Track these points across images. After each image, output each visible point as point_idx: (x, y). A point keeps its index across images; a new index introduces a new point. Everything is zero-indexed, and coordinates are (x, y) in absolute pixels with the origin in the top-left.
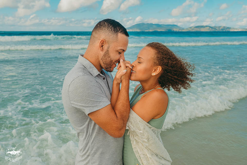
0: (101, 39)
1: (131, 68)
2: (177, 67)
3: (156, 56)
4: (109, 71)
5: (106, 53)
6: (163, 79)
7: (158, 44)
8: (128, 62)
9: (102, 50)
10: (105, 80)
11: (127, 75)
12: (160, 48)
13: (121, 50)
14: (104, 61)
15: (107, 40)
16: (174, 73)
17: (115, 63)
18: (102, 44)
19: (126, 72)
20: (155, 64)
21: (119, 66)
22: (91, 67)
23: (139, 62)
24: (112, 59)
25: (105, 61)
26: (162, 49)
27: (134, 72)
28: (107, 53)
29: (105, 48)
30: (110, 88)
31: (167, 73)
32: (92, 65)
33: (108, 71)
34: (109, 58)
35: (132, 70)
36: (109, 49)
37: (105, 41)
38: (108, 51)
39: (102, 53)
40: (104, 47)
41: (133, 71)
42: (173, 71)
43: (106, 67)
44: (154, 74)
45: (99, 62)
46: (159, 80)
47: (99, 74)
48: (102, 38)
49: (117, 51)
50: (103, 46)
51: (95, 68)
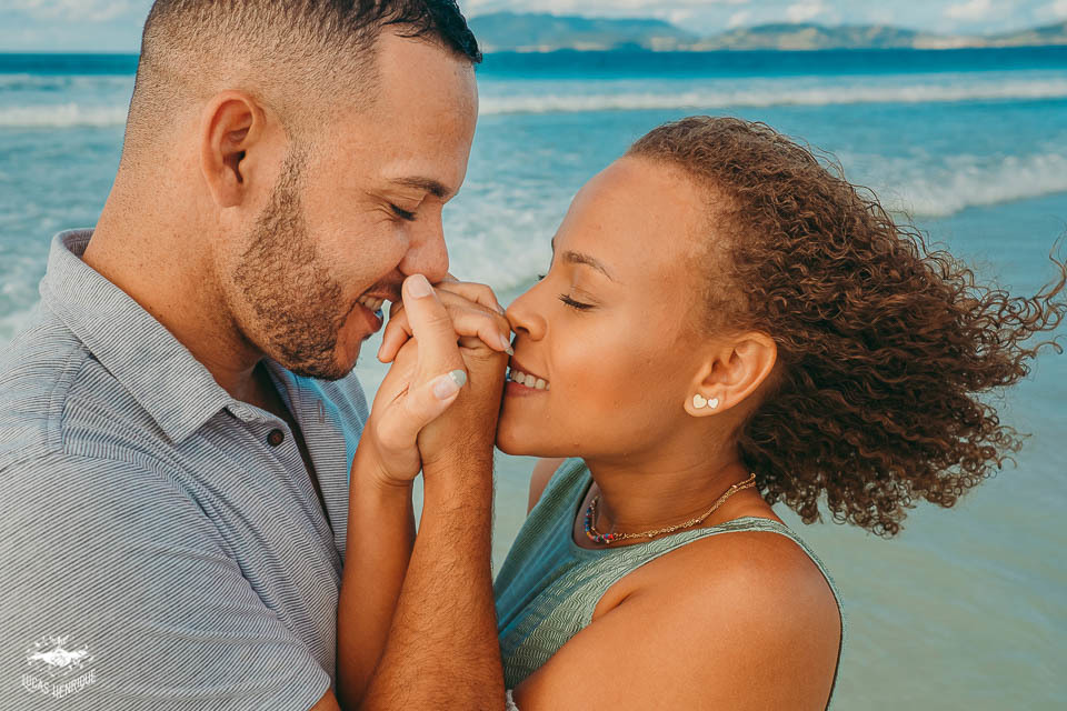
0: (223, 88)
1: (503, 344)
2: (913, 338)
3: (727, 244)
4: (320, 369)
5: (271, 225)
6: (775, 436)
7: (743, 138)
8: (474, 294)
9: (240, 193)
10: (289, 447)
11: (470, 411)
12: (763, 169)
13: (411, 190)
14: (265, 292)
15: (272, 95)
16: (878, 385)
17: (370, 302)
18: (227, 135)
19: (456, 389)
20: (720, 319)
21: (395, 334)
22: (144, 355)
23: (568, 301)
24: (331, 273)
25: (274, 296)
26: (782, 176)
27: (530, 381)
28: (284, 218)
29: (259, 178)
30: (332, 505)
31: (821, 384)
32: (163, 330)
33: (309, 376)
34: (309, 268)
35: (511, 362)
36: (300, 183)
37: (260, 111)
38: (288, 199)
39: (236, 226)
40: (251, 170)
41: (520, 377)
42: (878, 368)
43: (285, 340)
44: (704, 403)
45: (222, 300)
46: (739, 444)
47: (225, 410)
48: (226, 86)
49: (378, 198)
50: (242, 155)
51: (182, 358)
